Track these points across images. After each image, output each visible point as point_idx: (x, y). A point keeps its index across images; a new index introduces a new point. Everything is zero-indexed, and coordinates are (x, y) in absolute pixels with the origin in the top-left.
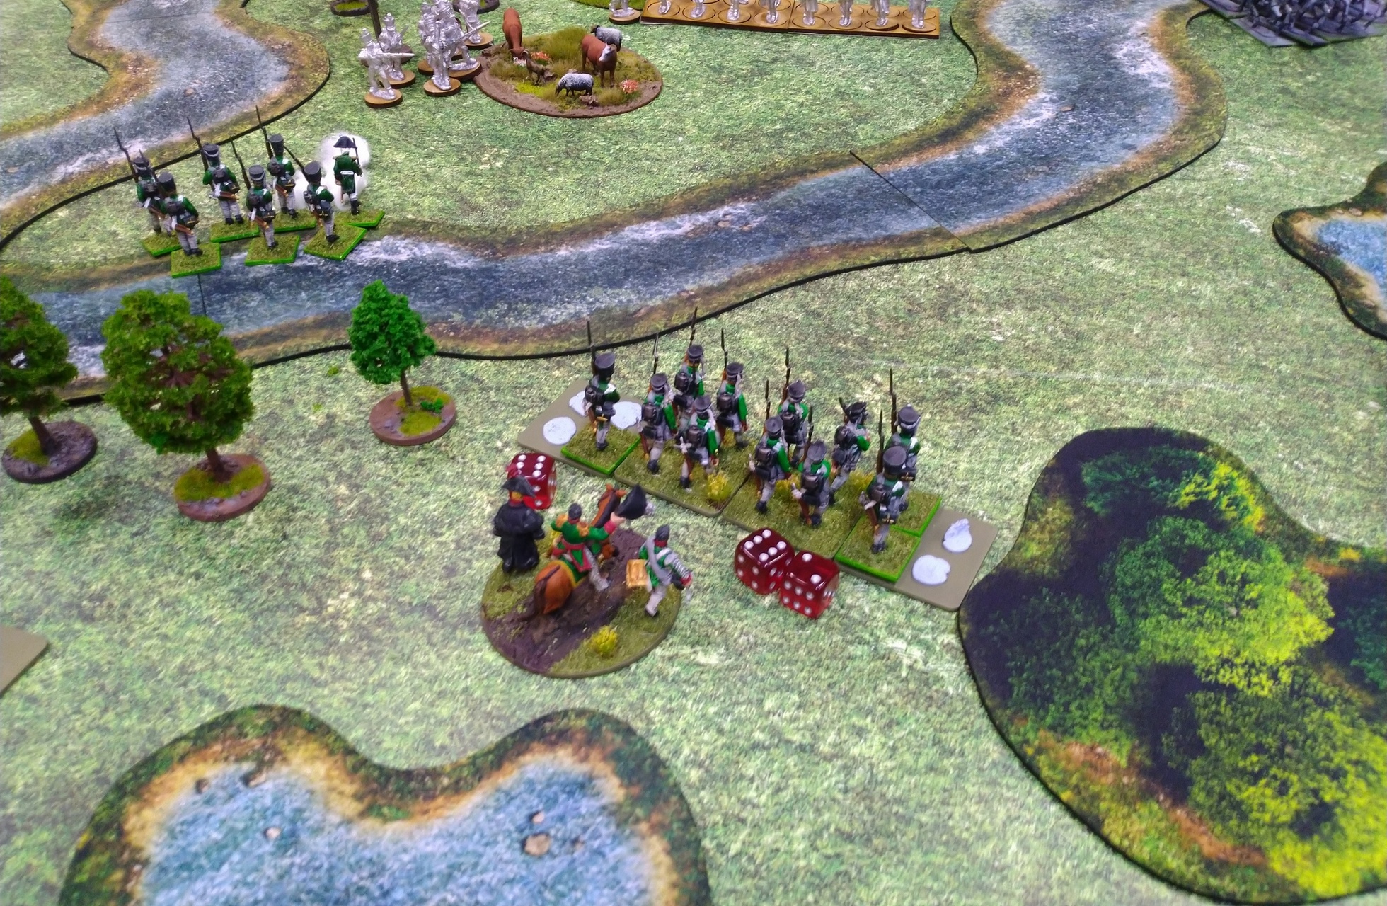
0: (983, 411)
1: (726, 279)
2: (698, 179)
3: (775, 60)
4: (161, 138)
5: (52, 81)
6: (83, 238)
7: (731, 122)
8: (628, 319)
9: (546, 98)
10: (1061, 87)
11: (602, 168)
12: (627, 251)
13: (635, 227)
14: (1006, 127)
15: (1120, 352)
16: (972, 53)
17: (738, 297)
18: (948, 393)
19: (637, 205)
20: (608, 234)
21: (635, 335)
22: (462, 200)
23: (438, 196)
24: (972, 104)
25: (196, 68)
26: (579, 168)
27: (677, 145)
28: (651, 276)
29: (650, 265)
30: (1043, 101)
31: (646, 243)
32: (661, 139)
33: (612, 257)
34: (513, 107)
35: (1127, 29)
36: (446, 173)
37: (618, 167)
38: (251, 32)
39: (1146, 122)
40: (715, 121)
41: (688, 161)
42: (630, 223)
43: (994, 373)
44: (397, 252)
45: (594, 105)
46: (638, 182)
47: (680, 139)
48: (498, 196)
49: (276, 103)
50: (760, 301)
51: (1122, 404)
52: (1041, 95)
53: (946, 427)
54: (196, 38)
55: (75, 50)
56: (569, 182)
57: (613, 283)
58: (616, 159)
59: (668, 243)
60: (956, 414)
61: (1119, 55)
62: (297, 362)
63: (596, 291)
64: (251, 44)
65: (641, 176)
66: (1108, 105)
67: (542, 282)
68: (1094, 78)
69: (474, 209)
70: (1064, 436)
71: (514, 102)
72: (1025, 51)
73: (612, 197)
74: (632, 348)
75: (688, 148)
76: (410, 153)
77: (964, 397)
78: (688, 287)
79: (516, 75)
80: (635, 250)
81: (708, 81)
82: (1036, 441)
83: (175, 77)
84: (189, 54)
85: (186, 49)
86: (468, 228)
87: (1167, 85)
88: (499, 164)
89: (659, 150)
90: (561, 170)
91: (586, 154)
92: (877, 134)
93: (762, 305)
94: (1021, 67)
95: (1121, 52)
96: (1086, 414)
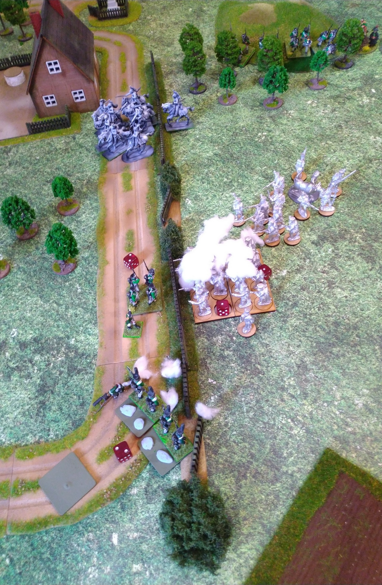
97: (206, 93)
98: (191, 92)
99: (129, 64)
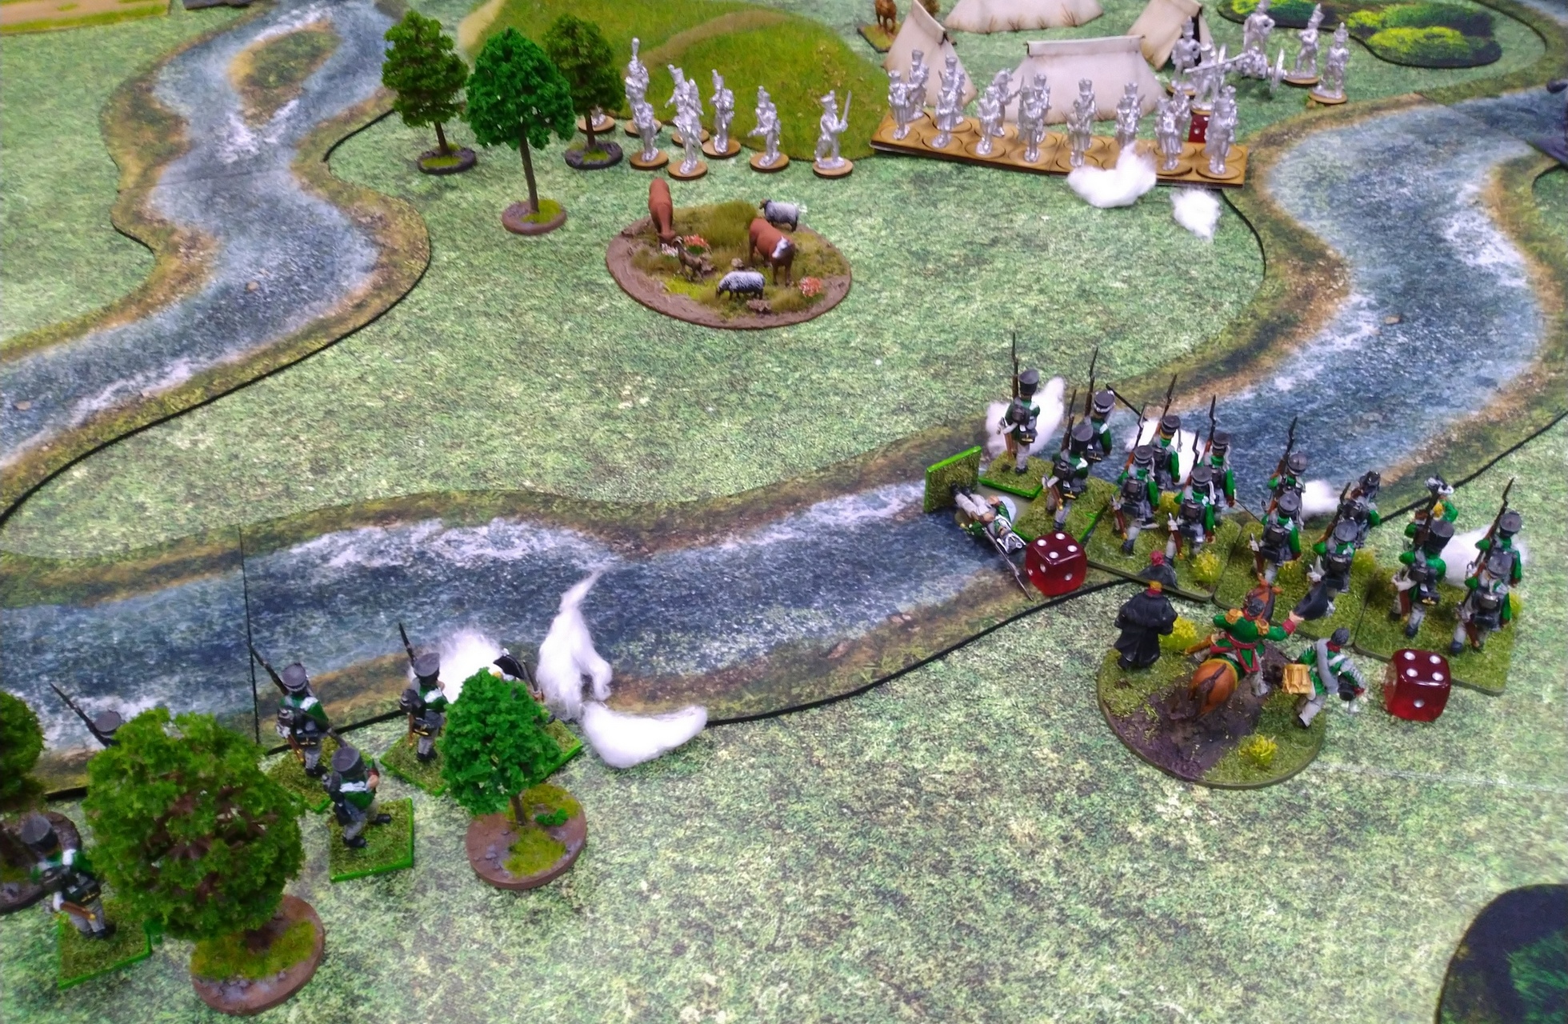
0: (1346, 842)
1: (953, 595)
2: (904, 425)
3: (994, 242)
4: (211, 358)
5: (86, 269)
6: (101, 514)
7: (944, 336)
8: (821, 662)
9: (704, 302)
10: (1380, 285)
11: (778, 407)
12: (816, 544)
13: (824, 504)
14: (1315, 349)
15: (1530, 737)
16: (1253, 230)
17: (972, 626)
18: (1291, 806)
19: (826, 469)
20: (789, 516)
21: (831, 692)
22: (597, 458)
23: (564, 450)
24: (1264, 311)
25: (262, 250)
26: (747, 408)
27: (874, 371)
28: (850, 588)
29: (848, 568)
30: (1358, 307)
31: (840, 532)
32: (853, 362)
33: (795, 554)
34: (662, 313)
35: (1453, 196)
36: (576, 414)
37: (799, 406)
38: (334, 199)
39: (1503, 341)
40: (922, 335)
41: (890, 396)
42: (818, 499)
43: (1353, 771)
44: (508, 544)
45: (766, 312)
46: (826, 430)
47: (878, 362)
48: (642, 451)
49: (359, 306)
50: (1003, 632)
51: (1548, 836)
52: (1355, 298)
53: (1295, 871)
54: (265, 206)
55: (118, 225)
56: (736, 428)
57: (801, 600)
58: (796, 393)
59: (871, 529)
60: (1307, 848)
61: (1449, 234)
62: (369, 731)
63: (776, 612)
64: (332, 216)
65: (829, 420)
66: (1446, 314)
67: (702, 596)
68: (1421, 271)
69: (611, 472)
70: (1471, 894)
71: (663, 308)
72: (1323, 228)
73: (791, 451)
74: (828, 711)
75: (890, 376)
76: (529, 383)
77: (1315, 815)
78: (902, 607)
79: (664, 268)
80: (826, 542)
81: (912, 273)
82: (1432, 902)
83: (236, 264)
84: (256, 229)
85: (251, 222)
86: (603, 505)
87: (1520, 283)
88: (644, 401)
89: (851, 379)
90: (724, 411)
91: (756, 386)
92: (1139, 357)
93: (1006, 639)
94: (1322, 254)
95: (1452, 230)
96: (1498, 853)
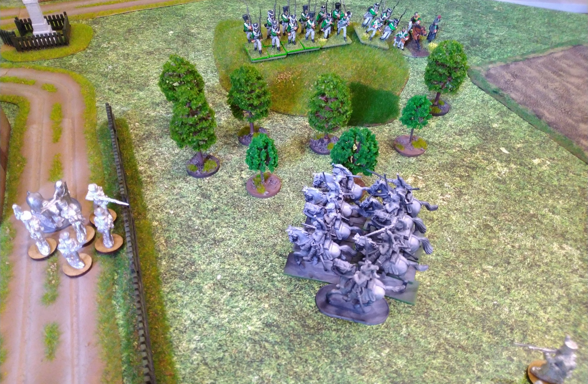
97: (220, 173)
98: (190, 174)
99: (67, 124)
